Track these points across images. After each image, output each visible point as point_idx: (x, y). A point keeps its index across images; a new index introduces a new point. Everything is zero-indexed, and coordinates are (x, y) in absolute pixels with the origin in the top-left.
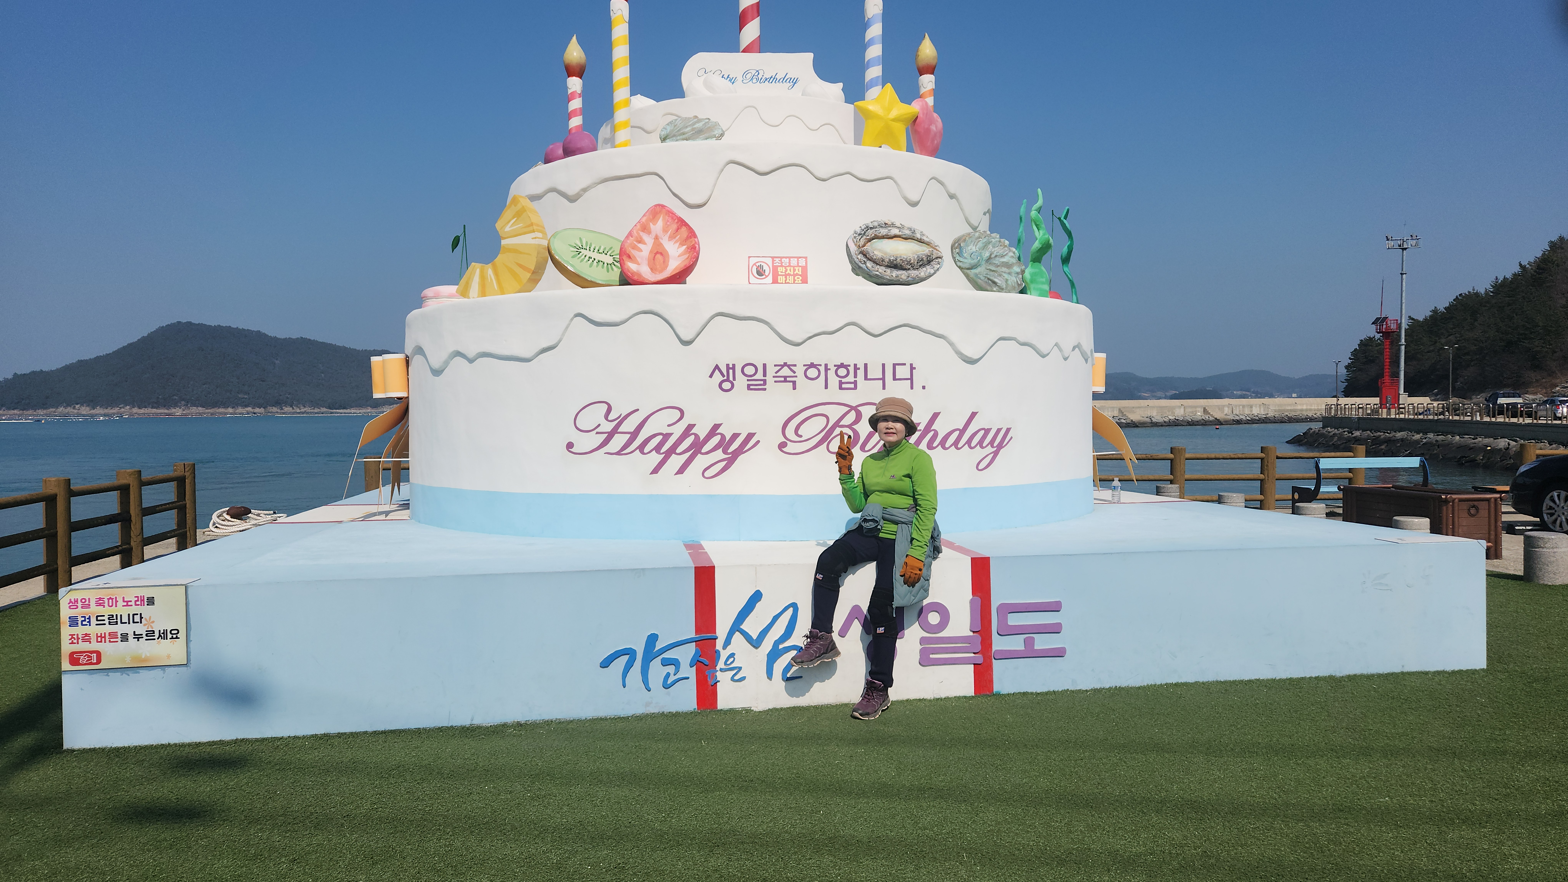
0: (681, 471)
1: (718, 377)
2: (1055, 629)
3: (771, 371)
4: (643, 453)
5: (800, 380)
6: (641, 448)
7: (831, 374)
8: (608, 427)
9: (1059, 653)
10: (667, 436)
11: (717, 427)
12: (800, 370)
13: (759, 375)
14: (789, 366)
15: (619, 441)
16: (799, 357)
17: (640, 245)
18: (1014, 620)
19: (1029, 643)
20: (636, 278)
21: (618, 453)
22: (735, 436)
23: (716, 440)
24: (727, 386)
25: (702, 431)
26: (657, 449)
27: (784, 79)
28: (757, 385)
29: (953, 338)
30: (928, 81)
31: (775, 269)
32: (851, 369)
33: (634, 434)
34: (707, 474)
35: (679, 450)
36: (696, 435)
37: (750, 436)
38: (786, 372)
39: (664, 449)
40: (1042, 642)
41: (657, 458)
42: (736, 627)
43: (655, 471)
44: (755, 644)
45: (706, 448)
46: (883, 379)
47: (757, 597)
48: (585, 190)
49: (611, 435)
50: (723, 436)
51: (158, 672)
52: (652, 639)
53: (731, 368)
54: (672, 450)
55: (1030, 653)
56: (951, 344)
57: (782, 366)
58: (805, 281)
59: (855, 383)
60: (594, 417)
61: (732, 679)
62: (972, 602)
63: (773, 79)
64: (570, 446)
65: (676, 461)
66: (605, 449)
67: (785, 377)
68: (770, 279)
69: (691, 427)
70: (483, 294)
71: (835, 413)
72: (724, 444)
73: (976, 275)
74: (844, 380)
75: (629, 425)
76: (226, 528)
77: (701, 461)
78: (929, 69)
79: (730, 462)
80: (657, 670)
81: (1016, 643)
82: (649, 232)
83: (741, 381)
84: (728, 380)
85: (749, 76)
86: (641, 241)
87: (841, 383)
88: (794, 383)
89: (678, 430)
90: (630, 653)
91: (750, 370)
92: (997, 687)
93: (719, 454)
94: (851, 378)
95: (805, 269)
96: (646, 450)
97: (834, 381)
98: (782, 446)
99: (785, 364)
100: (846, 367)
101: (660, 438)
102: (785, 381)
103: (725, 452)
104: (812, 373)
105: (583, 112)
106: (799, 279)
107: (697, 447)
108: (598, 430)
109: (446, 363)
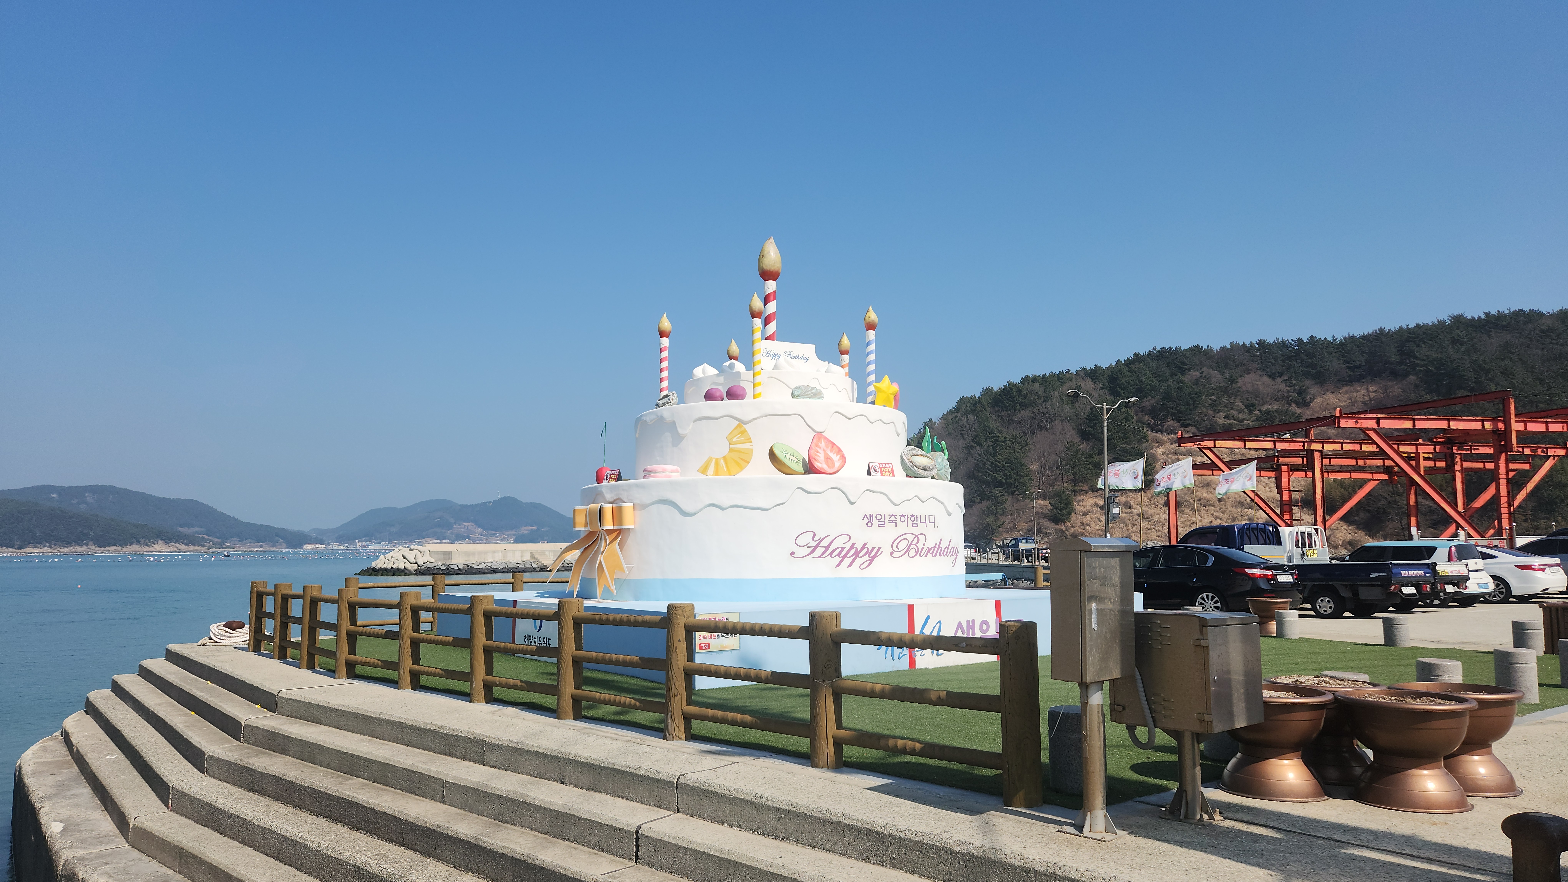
0: (850, 566)
1: (866, 520)
3: (887, 517)
4: (832, 557)
6: (831, 554)
7: (909, 519)
8: (814, 544)
10: (843, 549)
11: (865, 544)
12: (898, 517)
13: (883, 520)
14: (894, 515)
15: (819, 551)
16: (898, 511)
17: (818, 454)
21: (819, 557)
22: (873, 548)
23: (865, 550)
24: (870, 524)
25: (859, 546)
26: (839, 555)
28: (882, 525)
29: (946, 504)
31: (881, 468)
32: (916, 517)
33: (828, 548)
34: (862, 567)
35: (848, 556)
36: (856, 548)
37: (879, 548)
38: (893, 518)
39: (842, 555)
41: (838, 559)
42: (922, 631)
43: (838, 566)
45: (861, 554)
46: (926, 522)
48: (755, 419)
49: (815, 548)
51: (730, 652)
53: (871, 516)
54: (845, 556)
56: (945, 507)
58: (893, 475)
59: (917, 524)
60: (806, 539)
61: (921, 655)
62: (996, 620)
63: (797, 357)
64: (792, 554)
65: (847, 561)
67: (893, 521)
68: (879, 474)
69: (854, 544)
71: (910, 537)
75: (825, 543)
77: (859, 561)
79: (871, 561)
83: (875, 522)
88: (896, 523)
89: (848, 546)
91: (879, 517)
93: (866, 558)
94: (915, 522)
95: (892, 469)
97: (910, 523)
98: (892, 553)
101: (840, 549)
103: (869, 556)
104: (903, 519)
106: (891, 475)
107: (857, 554)
108: (808, 546)
109: (700, 510)
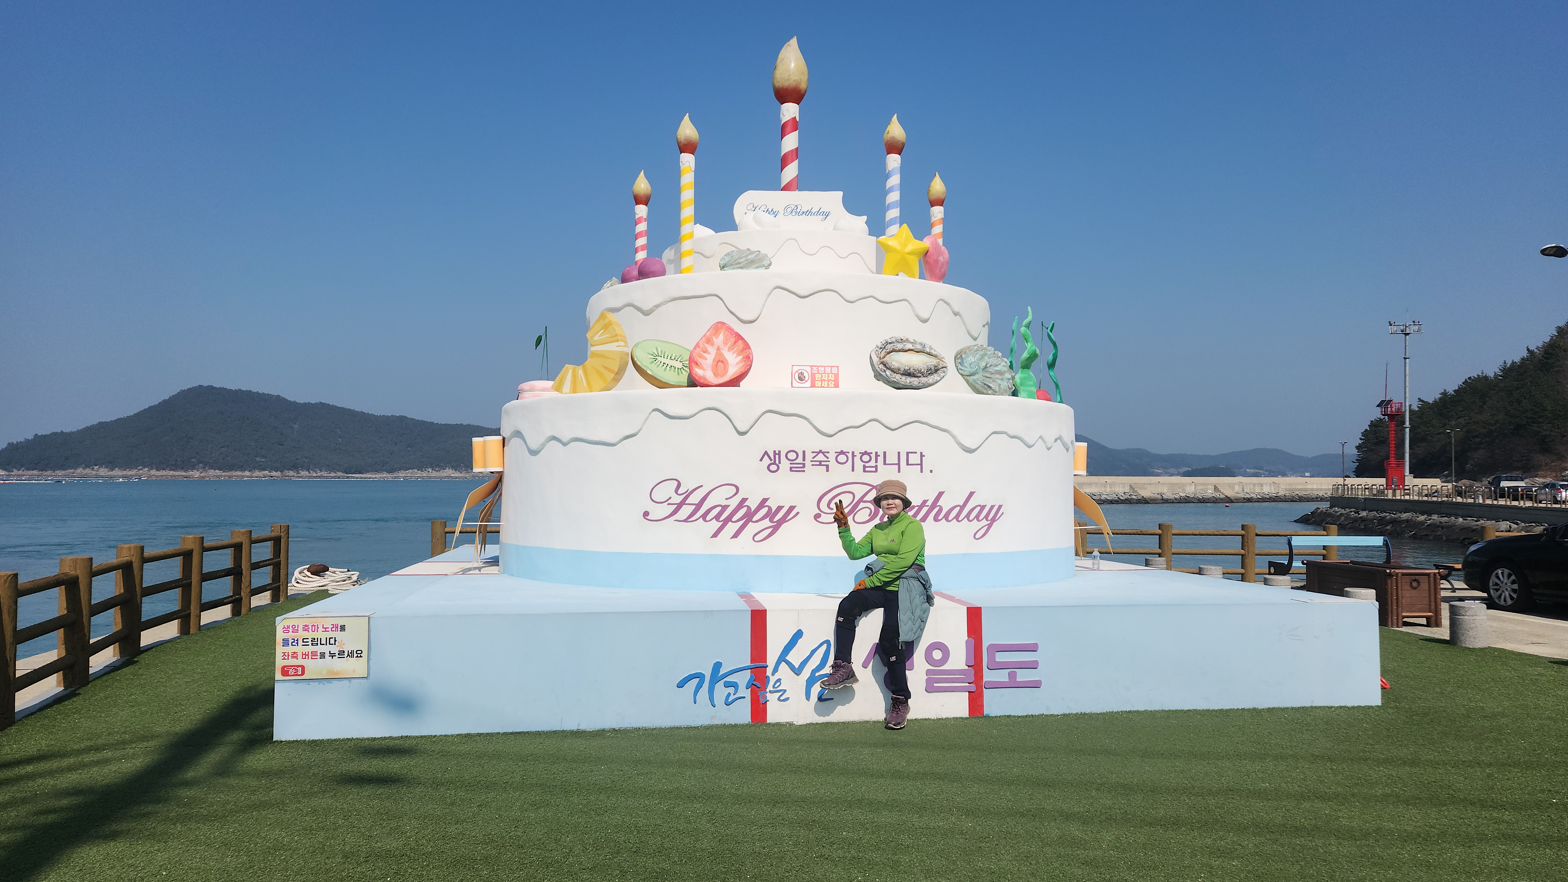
0: (735, 536)
1: (766, 461)
2: (1033, 666)
3: (809, 456)
4: (705, 521)
5: (832, 464)
6: (704, 517)
7: (857, 459)
8: (678, 499)
9: (1036, 685)
10: (725, 508)
11: (765, 500)
12: (832, 456)
13: (800, 460)
14: (823, 453)
15: (686, 511)
16: (832, 446)
17: (705, 355)
18: (1001, 657)
19: (1012, 676)
20: (702, 381)
21: (685, 521)
22: (780, 508)
23: (764, 511)
24: (773, 468)
25: (753, 504)
26: (717, 517)
27: (818, 213)
28: (798, 468)
29: (956, 432)
30: (938, 212)
31: (813, 375)
32: (873, 456)
33: (699, 506)
34: (756, 538)
35: (734, 519)
36: (748, 507)
37: (792, 508)
38: (821, 457)
39: (722, 518)
40: (1023, 676)
41: (716, 525)
42: (782, 658)
43: (715, 535)
44: (797, 671)
45: (756, 517)
46: (899, 464)
47: (799, 634)
48: (657, 306)
49: (679, 506)
50: (770, 508)
51: (346, 681)
52: (718, 666)
53: (777, 454)
54: (729, 519)
55: (1013, 684)
56: (954, 437)
57: (818, 453)
58: (837, 386)
59: (876, 467)
60: (666, 491)
61: (779, 699)
62: (967, 642)
63: (808, 213)
64: (646, 514)
65: (732, 528)
66: (675, 517)
67: (820, 462)
68: (808, 384)
69: (744, 500)
70: (574, 390)
72: (770, 515)
73: (975, 381)
74: (867, 465)
75: (695, 499)
76: (307, 583)
77: (752, 528)
78: (940, 202)
79: (775, 529)
80: (721, 692)
81: (1002, 676)
82: (713, 345)
83: (785, 464)
84: (774, 463)
85: (789, 210)
86: (706, 351)
87: (865, 467)
88: (827, 466)
89: (734, 503)
90: (700, 676)
91: (792, 456)
92: (986, 711)
93: (767, 523)
94: (873, 463)
95: (837, 376)
96: (708, 518)
97: (859, 465)
98: (817, 517)
99: (820, 451)
100: (869, 454)
101: (719, 509)
102: (820, 465)
103: (771, 521)
104: (842, 458)
105: (647, 233)
106: (832, 384)
107: (749, 517)
108: (669, 502)
109: (543, 446)
